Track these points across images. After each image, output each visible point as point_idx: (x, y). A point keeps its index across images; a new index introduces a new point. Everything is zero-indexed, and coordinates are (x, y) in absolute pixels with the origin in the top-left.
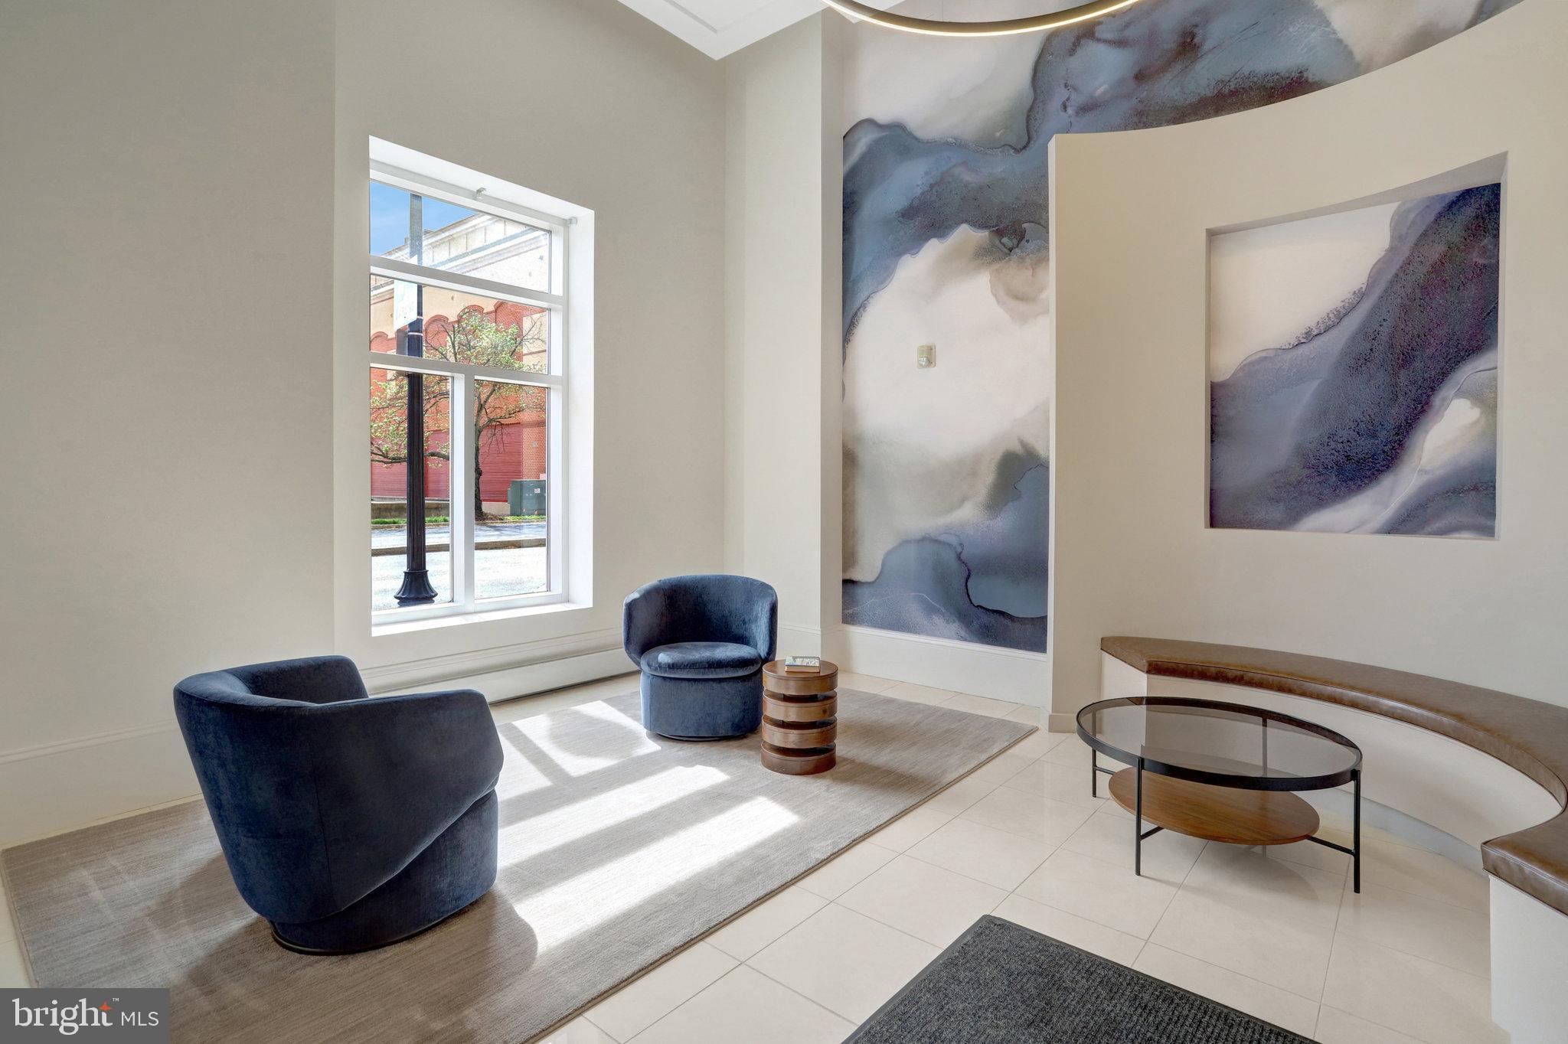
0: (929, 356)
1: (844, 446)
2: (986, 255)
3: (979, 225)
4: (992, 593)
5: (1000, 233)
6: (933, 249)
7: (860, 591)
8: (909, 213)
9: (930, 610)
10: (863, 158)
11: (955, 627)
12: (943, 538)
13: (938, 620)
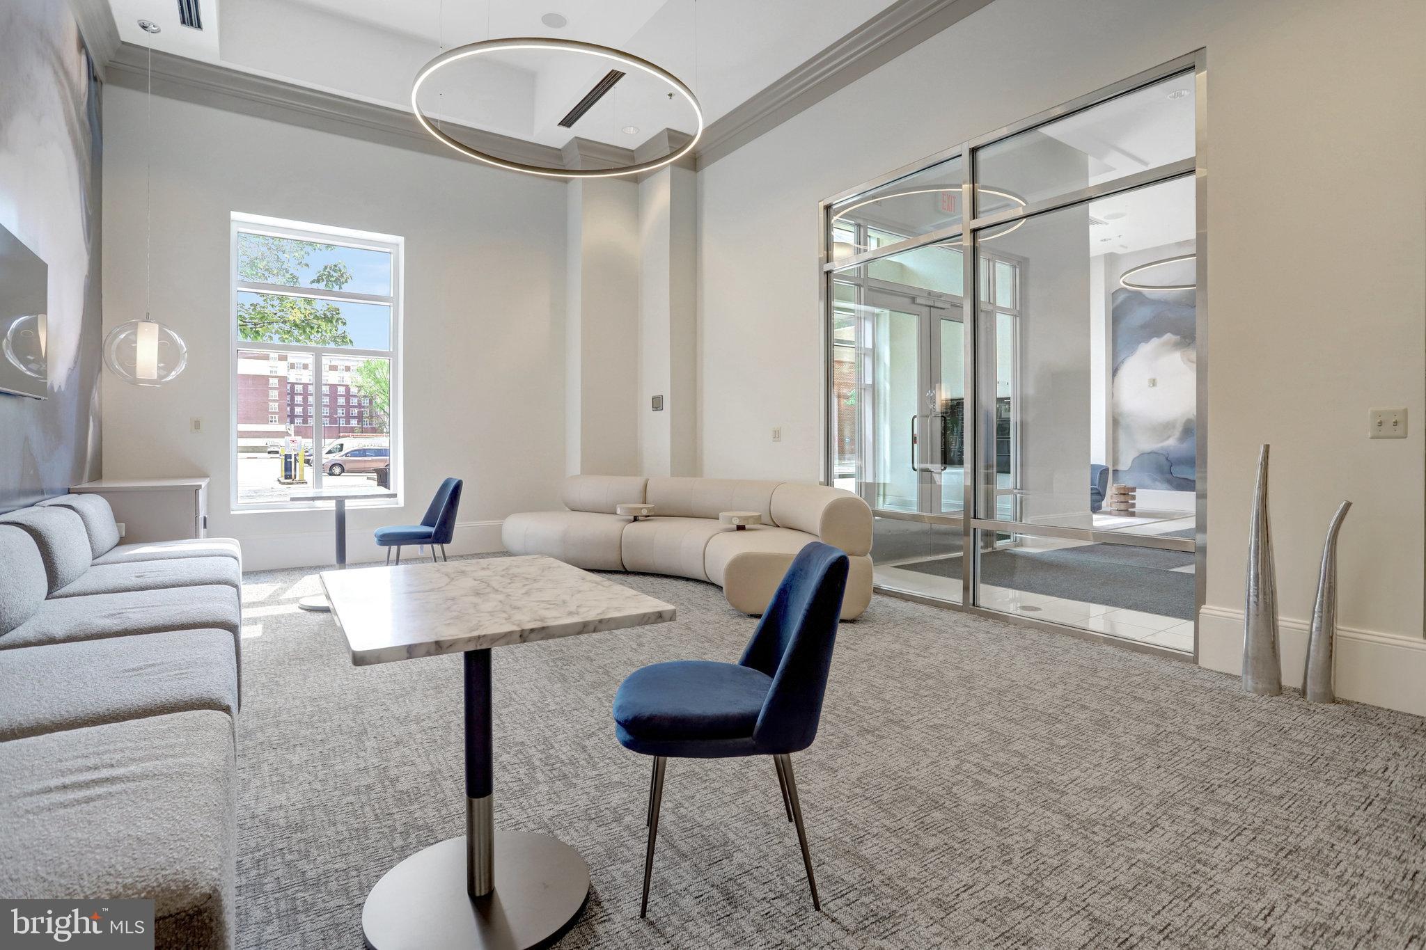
0: (1153, 383)
1: (1113, 417)
2: (1177, 346)
3: (1175, 333)
4: (1182, 472)
5: (1184, 337)
6: (1155, 342)
7: (1120, 474)
8: (1144, 327)
9: (1154, 480)
10: (1122, 303)
11: (1165, 485)
12: (1161, 452)
13: (1157, 483)
